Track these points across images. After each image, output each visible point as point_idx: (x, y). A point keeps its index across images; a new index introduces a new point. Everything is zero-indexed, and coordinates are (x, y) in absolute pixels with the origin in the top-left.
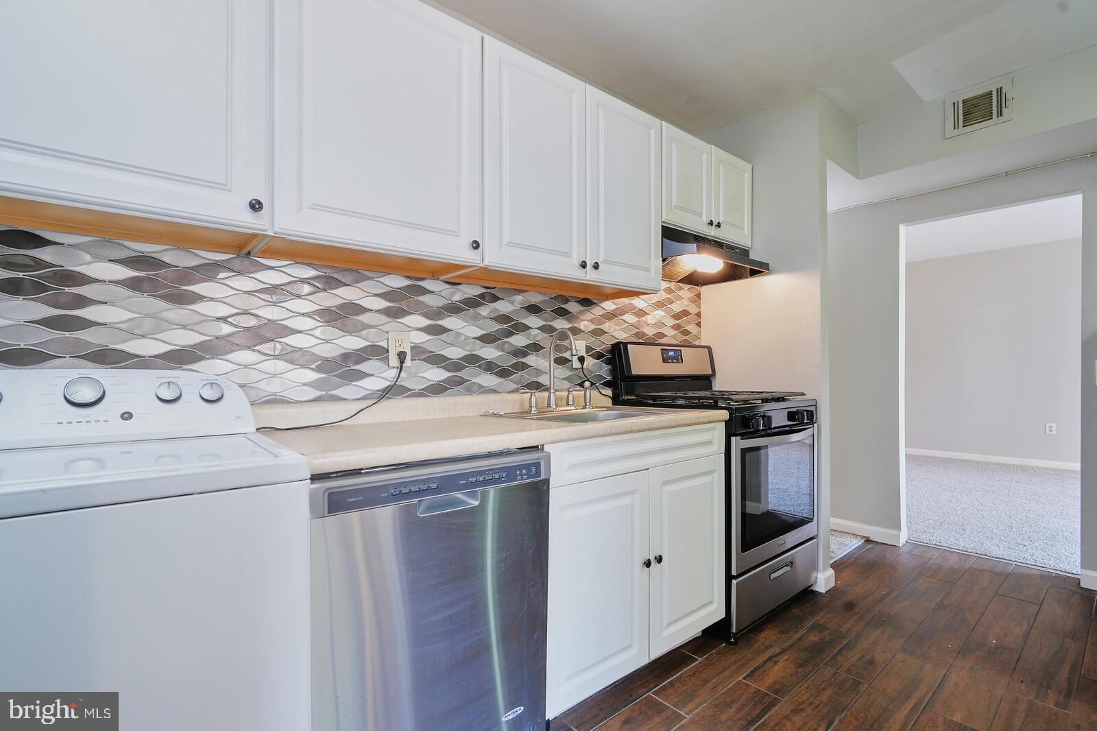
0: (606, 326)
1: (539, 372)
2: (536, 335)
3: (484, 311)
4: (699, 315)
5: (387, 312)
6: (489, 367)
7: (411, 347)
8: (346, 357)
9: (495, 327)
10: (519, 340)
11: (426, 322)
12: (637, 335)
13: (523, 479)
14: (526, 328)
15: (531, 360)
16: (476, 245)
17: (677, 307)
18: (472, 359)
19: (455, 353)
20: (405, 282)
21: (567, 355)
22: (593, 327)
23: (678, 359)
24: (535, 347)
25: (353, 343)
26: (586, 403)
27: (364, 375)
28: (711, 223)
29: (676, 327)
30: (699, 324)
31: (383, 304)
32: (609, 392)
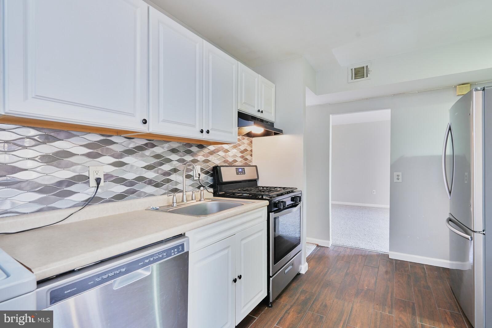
0: (211, 158)
1: (177, 183)
2: (176, 164)
3: (148, 152)
4: (251, 151)
5: (88, 155)
6: (150, 182)
7: (104, 175)
8: (60, 183)
9: (154, 161)
10: (167, 167)
11: (114, 160)
12: (225, 162)
13: (175, 254)
14: (169, 161)
15: (173, 177)
16: (145, 122)
17: (242, 148)
18: (141, 179)
19: (130, 176)
20: (99, 138)
21: (191, 173)
22: (204, 158)
23: (243, 172)
24: (175, 170)
25: (65, 174)
26: (201, 197)
27: (72, 193)
28: (259, 111)
29: (242, 157)
30: (251, 155)
31: (86, 151)
32: (211, 190)
